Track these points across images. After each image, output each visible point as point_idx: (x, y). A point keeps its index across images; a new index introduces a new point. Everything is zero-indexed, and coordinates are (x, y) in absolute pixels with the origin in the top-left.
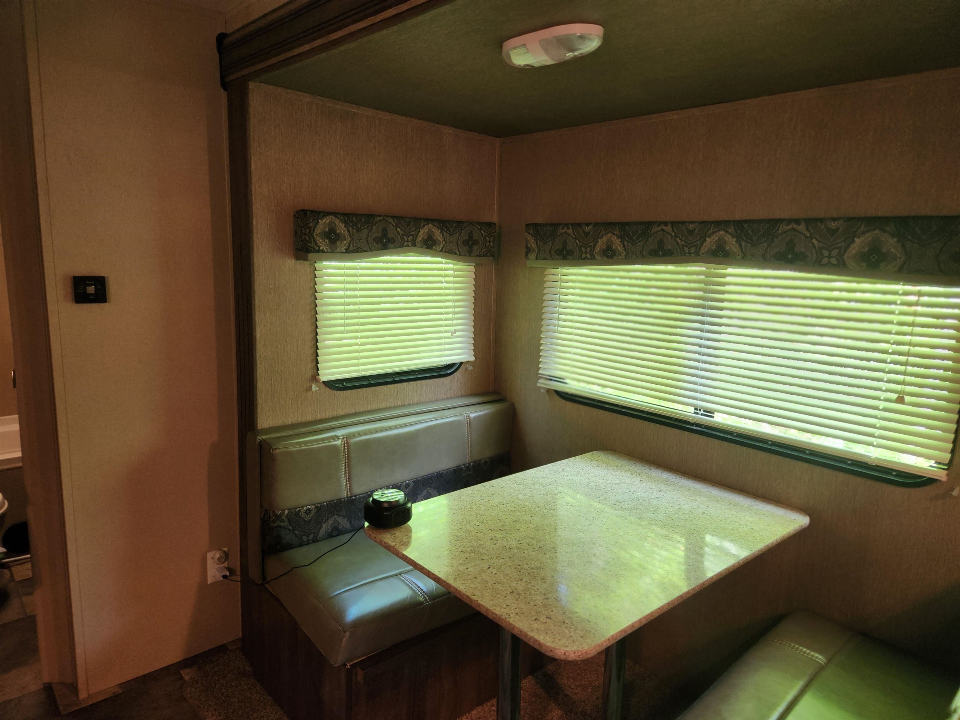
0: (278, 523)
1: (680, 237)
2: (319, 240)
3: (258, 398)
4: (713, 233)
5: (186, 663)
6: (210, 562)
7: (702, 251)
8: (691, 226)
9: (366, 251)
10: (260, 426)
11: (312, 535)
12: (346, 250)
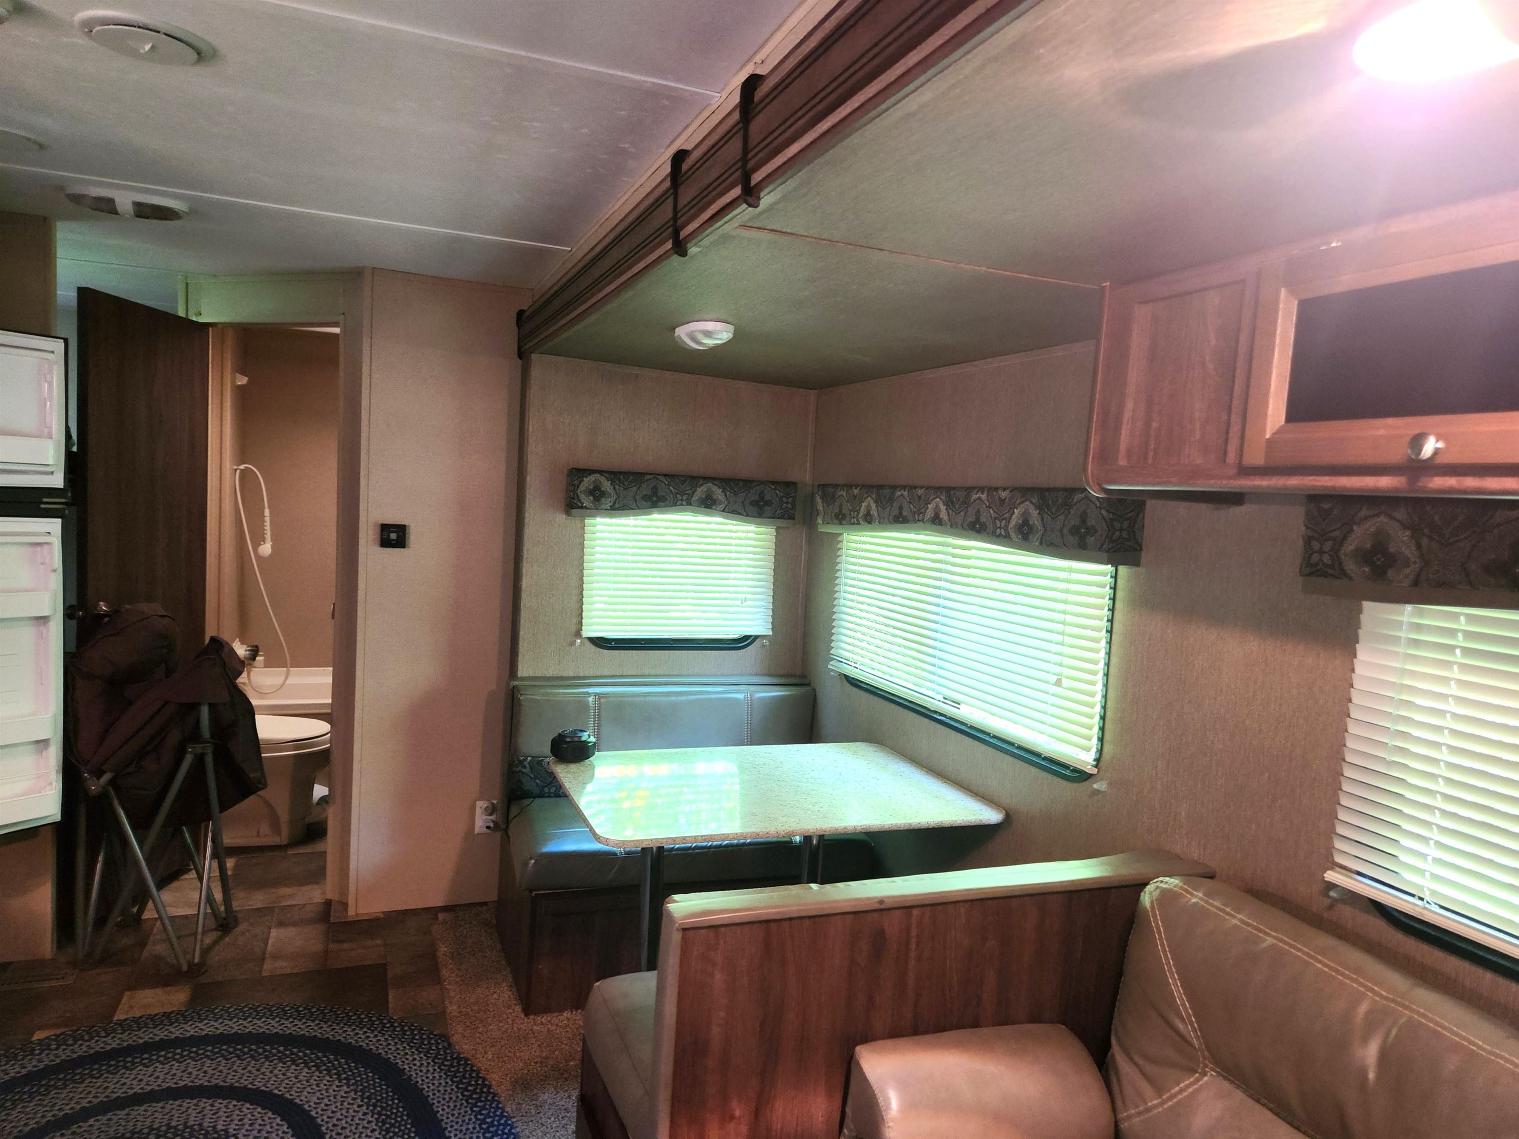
0: (520, 768)
1: (913, 503)
2: (582, 497)
3: (520, 646)
5: (445, 909)
6: (478, 811)
9: (633, 509)
10: (520, 674)
11: (554, 788)
12: (611, 507)
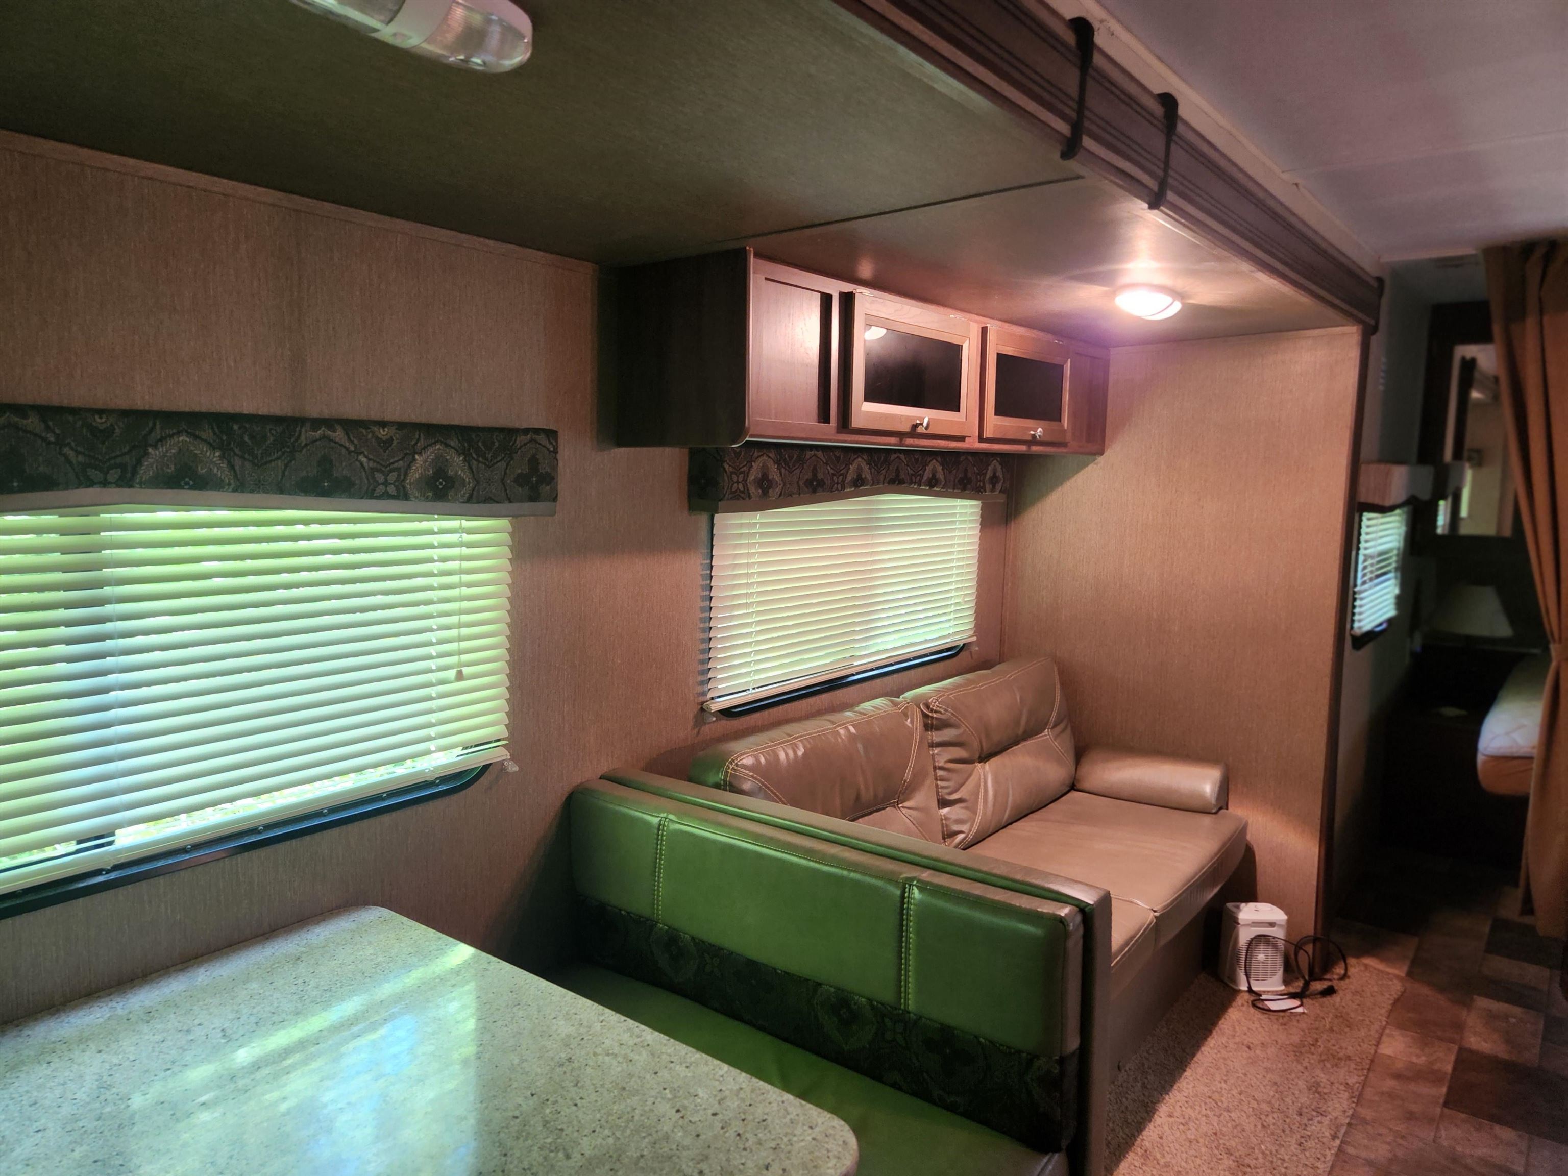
1: (73, 444)
4: (162, 439)
7: (142, 478)
8: (98, 420)
